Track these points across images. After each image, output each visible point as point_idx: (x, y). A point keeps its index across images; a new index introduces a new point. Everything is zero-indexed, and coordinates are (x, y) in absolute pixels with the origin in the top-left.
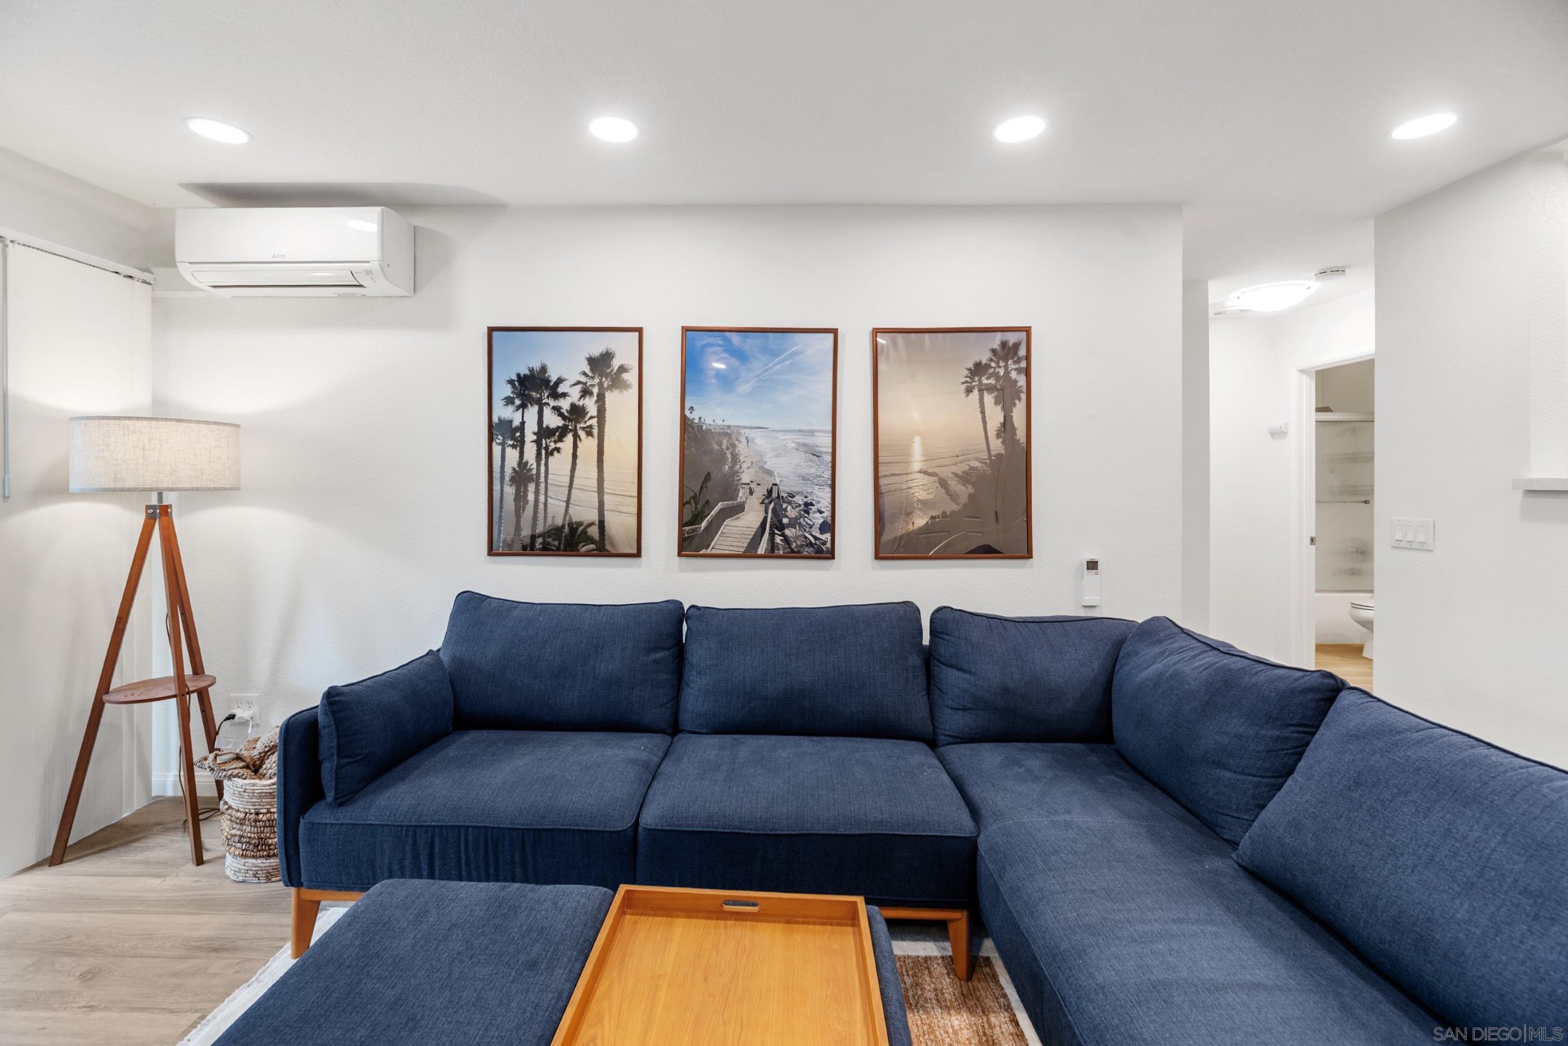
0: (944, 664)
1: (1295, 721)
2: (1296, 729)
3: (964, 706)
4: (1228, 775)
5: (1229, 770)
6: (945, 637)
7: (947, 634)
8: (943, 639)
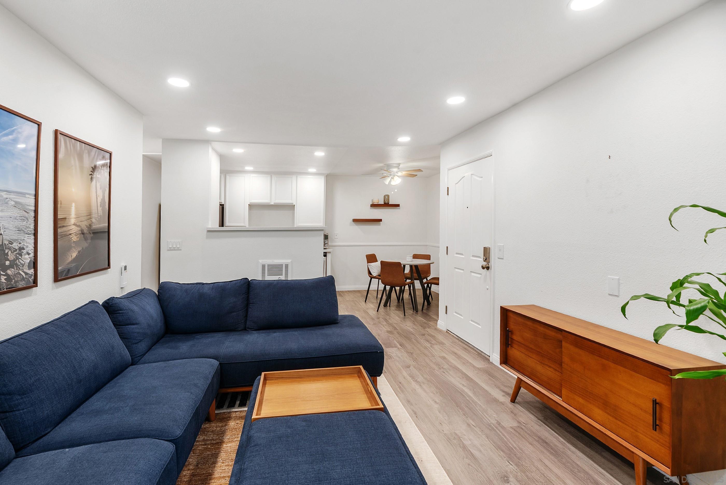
0: (123, 325)
1: (244, 292)
2: (245, 294)
3: (140, 339)
4: (235, 313)
5: (235, 312)
6: (121, 312)
7: (120, 310)
8: (119, 313)
